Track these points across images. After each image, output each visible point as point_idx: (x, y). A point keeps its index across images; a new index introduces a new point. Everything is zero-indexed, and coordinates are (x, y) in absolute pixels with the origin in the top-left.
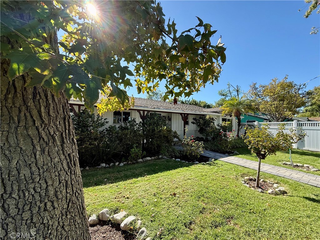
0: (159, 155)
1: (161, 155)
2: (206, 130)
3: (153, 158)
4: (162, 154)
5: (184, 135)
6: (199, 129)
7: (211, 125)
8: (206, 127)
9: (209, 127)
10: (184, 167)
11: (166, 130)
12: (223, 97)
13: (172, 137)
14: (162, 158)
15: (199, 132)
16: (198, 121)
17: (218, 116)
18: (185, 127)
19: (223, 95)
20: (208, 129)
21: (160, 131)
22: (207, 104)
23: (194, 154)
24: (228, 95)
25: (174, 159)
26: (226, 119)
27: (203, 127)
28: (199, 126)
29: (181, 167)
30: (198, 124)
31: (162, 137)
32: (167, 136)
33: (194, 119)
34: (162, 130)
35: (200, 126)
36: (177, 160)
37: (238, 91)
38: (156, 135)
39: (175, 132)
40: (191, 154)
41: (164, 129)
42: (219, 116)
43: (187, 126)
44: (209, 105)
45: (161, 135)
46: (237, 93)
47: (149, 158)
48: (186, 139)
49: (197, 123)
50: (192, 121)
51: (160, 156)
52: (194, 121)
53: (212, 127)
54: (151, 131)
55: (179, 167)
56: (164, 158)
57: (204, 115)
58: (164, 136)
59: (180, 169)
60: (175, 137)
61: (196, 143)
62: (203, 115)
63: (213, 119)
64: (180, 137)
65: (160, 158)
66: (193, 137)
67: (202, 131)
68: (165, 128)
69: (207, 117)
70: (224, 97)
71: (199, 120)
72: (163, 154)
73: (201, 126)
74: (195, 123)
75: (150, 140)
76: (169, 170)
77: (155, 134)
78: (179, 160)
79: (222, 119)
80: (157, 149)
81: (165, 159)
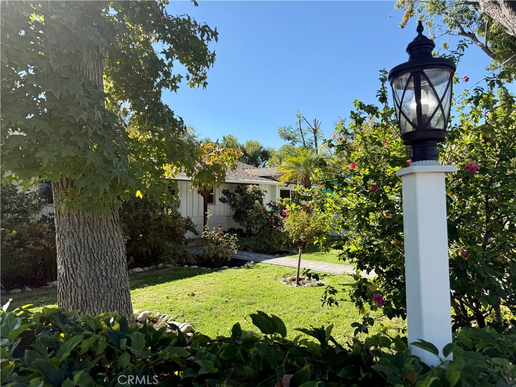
0: (157, 264)
1: (161, 263)
2: (246, 213)
3: (147, 268)
4: (163, 261)
5: (205, 223)
6: (233, 213)
7: (256, 204)
8: (246, 209)
9: (253, 208)
10: (204, 273)
11: (171, 217)
12: (288, 142)
13: (183, 228)
14: (164, 267)
15: (234, 218)
16: (232, 196)
17: (273, 185)
18: (205, 210)
19: (289, 138)
20: (250, 213)
21: (160, 219)
22: (262, 150)
23: (221, 256)
24: (297, 137)
25: (187, 266)
26: (289, 191)
27: (240, 209)
28: (233, 206)
29: (200, 274)
30: (233, 203)
31: (164, 228)
32: (174, 228)
33: (224, 192)
34: (164, 217)
35: (236, 207)
36: (192, 267)
37: (315, 131)
38: (152, 227)
39: (188, 220)
40: (216, 256)
41: (168, 213)
42: (273, 187)
43: (210, 207)
44: (267, 152)
45: (162, 226)
46: (313, 135)
47: (138, 270)
48: (208, 231)
49: (230, 201)
50: (222, 195)
51: (161, 265)
52: (225, 197)
53: (256, 207)
54: (141, 217)
55: (195, 275)
56: (167, 268)
57: (245, 185)
58: (168, 228)
59: (198, 276)
60: (187, 229)
61: (225, 236)
62: (242, 184)
63: (259, 192)
64: (197, 229)
65: (160, 268)
66: (220, 227)
67: (239, 215)
68: (170, 212)
69: (250, 189)
70: (291, 141)
71: (234, 196)
72: (165, 261)
73: (239, 207)
74: (227, 201)
75: (141, 235)
76: (181, 279)
77: (149, 224)
78: (197, 267)
79: (281, 191)
80: (153, 253)
81: (170, 267)
